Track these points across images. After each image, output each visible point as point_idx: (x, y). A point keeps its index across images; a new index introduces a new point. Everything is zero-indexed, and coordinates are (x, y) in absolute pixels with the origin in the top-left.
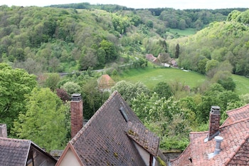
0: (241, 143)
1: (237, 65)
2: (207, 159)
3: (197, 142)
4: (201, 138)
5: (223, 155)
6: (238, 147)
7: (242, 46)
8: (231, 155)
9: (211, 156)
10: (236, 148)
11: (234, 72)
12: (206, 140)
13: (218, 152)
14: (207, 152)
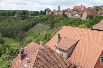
0: (35, 58)
1: (4, 33)
2: (25, 67)
3: (16, 63)
4: (18, 61)
5: (30, 64)
6: (35, 59)
7: (4, 25)
8: (34, 63)
9: (25, 65)
10: (34, 60)
11: (3, 36)
12: (20, 61)
13: (28, 63)
14: (23, 65)
